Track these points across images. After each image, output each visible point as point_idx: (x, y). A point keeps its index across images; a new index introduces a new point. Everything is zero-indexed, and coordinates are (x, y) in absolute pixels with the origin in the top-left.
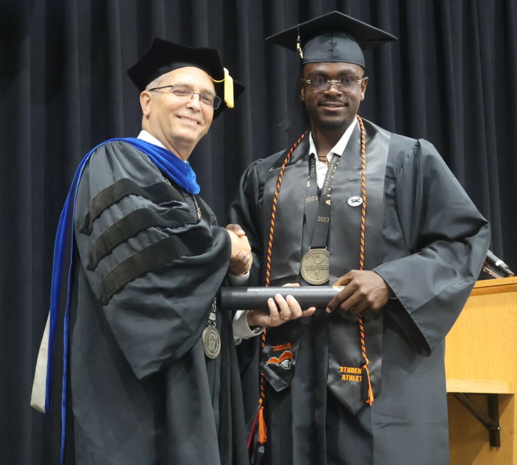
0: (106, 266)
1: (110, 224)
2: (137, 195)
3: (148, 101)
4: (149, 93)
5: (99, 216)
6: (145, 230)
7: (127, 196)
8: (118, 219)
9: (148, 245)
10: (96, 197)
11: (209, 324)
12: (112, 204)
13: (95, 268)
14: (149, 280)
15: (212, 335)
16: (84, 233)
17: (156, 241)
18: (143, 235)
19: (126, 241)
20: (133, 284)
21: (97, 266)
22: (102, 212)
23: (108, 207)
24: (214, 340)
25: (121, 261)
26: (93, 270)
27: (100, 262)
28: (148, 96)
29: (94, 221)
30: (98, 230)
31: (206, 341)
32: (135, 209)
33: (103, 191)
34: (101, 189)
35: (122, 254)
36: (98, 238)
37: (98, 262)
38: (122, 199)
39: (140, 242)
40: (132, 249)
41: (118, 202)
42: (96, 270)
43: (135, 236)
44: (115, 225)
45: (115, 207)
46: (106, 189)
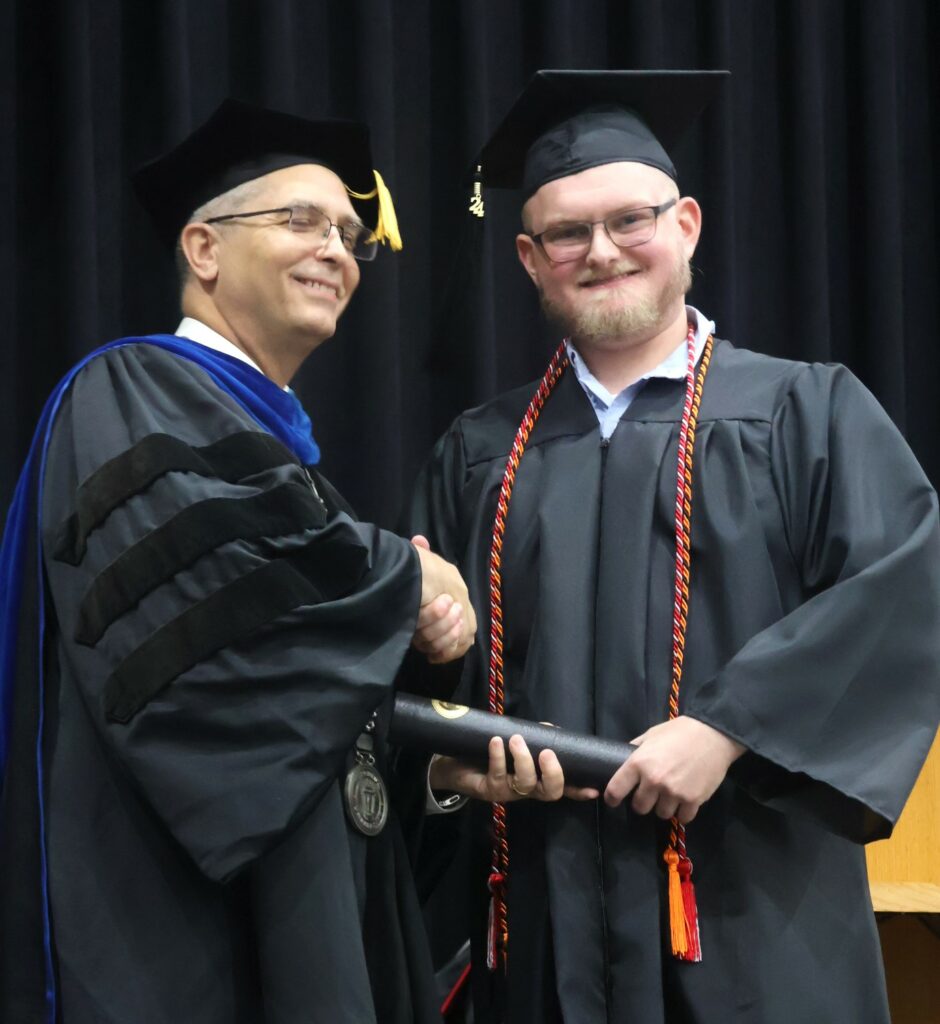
0: (124, 635)
1: (131, 541)
2: (185, 472)
3: (206, 247)
4: (207, 227)
5: (100, 523)
6: (210, 552)
7: (163, 474)
8: (149, 530)
9: (217, 585)
10: (91, 479)
11: (359, 758)
12: (130, 497)
13: (97, 641)
14: (225, 665)
15: (367, 782)
16: (65, 561)
17: (235, 576)
18: (207, 564)
19: (170, 579)
20: (189, 676)
21: (101, 636)
22: (108, 514)
23: (122, 503)
24: (372, 794)
25: (161, 626)
26: (92, 646)
27: (112, 628)
28: (205, 234)
29: (89, 534)
30: (100, 554)
31: (356, 797)
32: (184, 505)
33: (108, 465)
34: (103, 460)
35: (161, 609)
36: (103, 574)
37: (106, 628)
38: (152, 482)
39: (201, 580)
40: (183, 596)
41: (144, 490)
42: (99, 644)
43: (188, 567)
44: (141, 544)
45: (137, 503)
46: (112, 461)
